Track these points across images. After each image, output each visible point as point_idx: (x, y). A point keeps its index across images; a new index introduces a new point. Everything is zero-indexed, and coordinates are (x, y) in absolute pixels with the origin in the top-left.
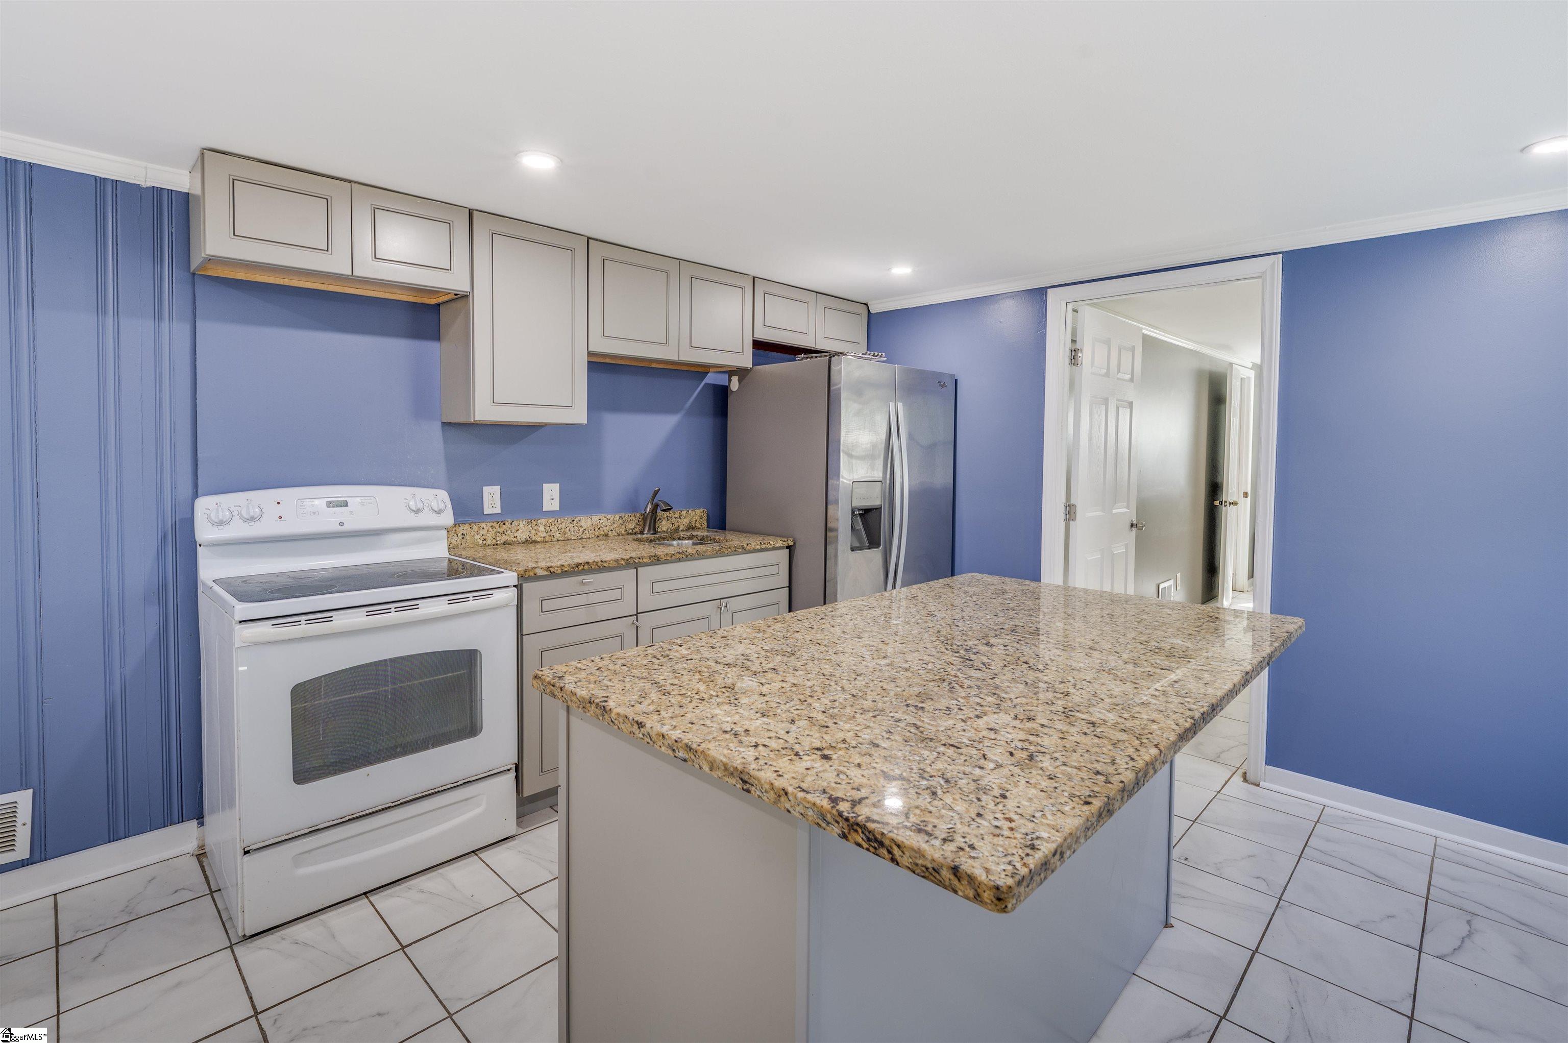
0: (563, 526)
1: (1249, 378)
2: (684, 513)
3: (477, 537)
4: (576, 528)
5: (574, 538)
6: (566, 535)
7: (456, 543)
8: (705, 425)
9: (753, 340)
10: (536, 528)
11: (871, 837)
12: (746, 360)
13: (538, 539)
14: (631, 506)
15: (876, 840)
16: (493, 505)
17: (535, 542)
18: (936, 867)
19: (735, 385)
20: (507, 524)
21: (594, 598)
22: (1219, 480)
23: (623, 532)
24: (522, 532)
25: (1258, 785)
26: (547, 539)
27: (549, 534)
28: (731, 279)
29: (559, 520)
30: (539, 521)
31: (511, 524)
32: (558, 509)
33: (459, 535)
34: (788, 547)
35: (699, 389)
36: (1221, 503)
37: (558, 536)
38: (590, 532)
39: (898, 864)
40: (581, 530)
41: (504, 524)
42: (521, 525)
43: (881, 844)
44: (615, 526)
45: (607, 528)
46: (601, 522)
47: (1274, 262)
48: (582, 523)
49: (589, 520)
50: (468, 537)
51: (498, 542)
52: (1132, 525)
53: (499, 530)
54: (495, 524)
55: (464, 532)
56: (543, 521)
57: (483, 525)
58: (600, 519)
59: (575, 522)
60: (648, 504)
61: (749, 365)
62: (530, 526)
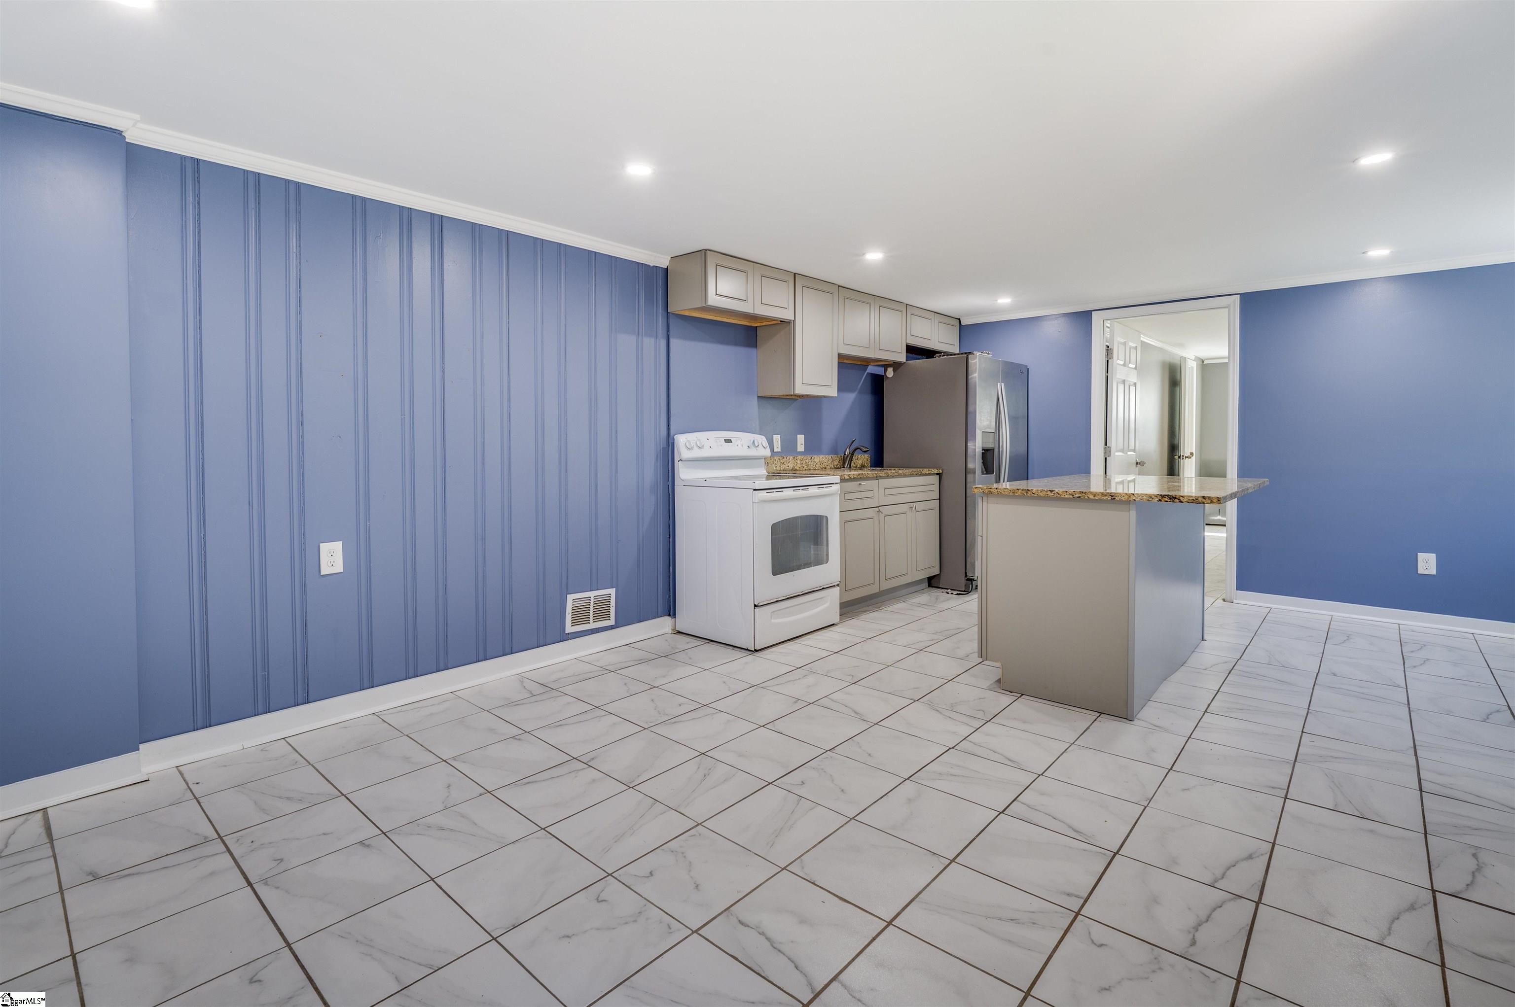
0: (807, 461)
1: (1192, 368)
2: (859, 456)
3: (773, 465)
4: (813, 463)
5: (812, 469)
6: (809, 467)
8: (868, 399)
9: (907, 345)
10: (796, 461)
11: (1171, 497)
12: (902, 357)
13: (797, 468)
14: (834, 451)
15: (1173, 498)
16: (777, 446)
17: (796, 470)
18: (1196, 498)
19: (890, 373)
21: (863, 495)
22: (1176, 442)
23: (832, 467)
24: (791, 464)
25: (1233, 602)
26: (801, 468)
27: (802, 465)
28: (894, 306)
29: (806, 457)
30: (797, 458)
31: (787, 458)
32: (803, 451)
34: (937, 474)
35: (864, 377)
36: (1179, 457)
37: (805, 467)
38: (819, 466)
39: (1182, 502)
40: (815, 464)
41: (784, 458)
42: (791, 459)
43: (1175, 498)
44: (830, 462)
45: (826, 463)
47: (1235, 300)
48: (815, 460)
49: (818, 458)
50: (769, 465)
51: (781, 469)
52: (1137, 463)
53: (782, 461)
54: (780, 458)
55: (768, 461)
56: (799, 457)
57: (776, 458)
58: (823, 458)
59: (812, 459)
60: (846, 449)
61: (905, 361)
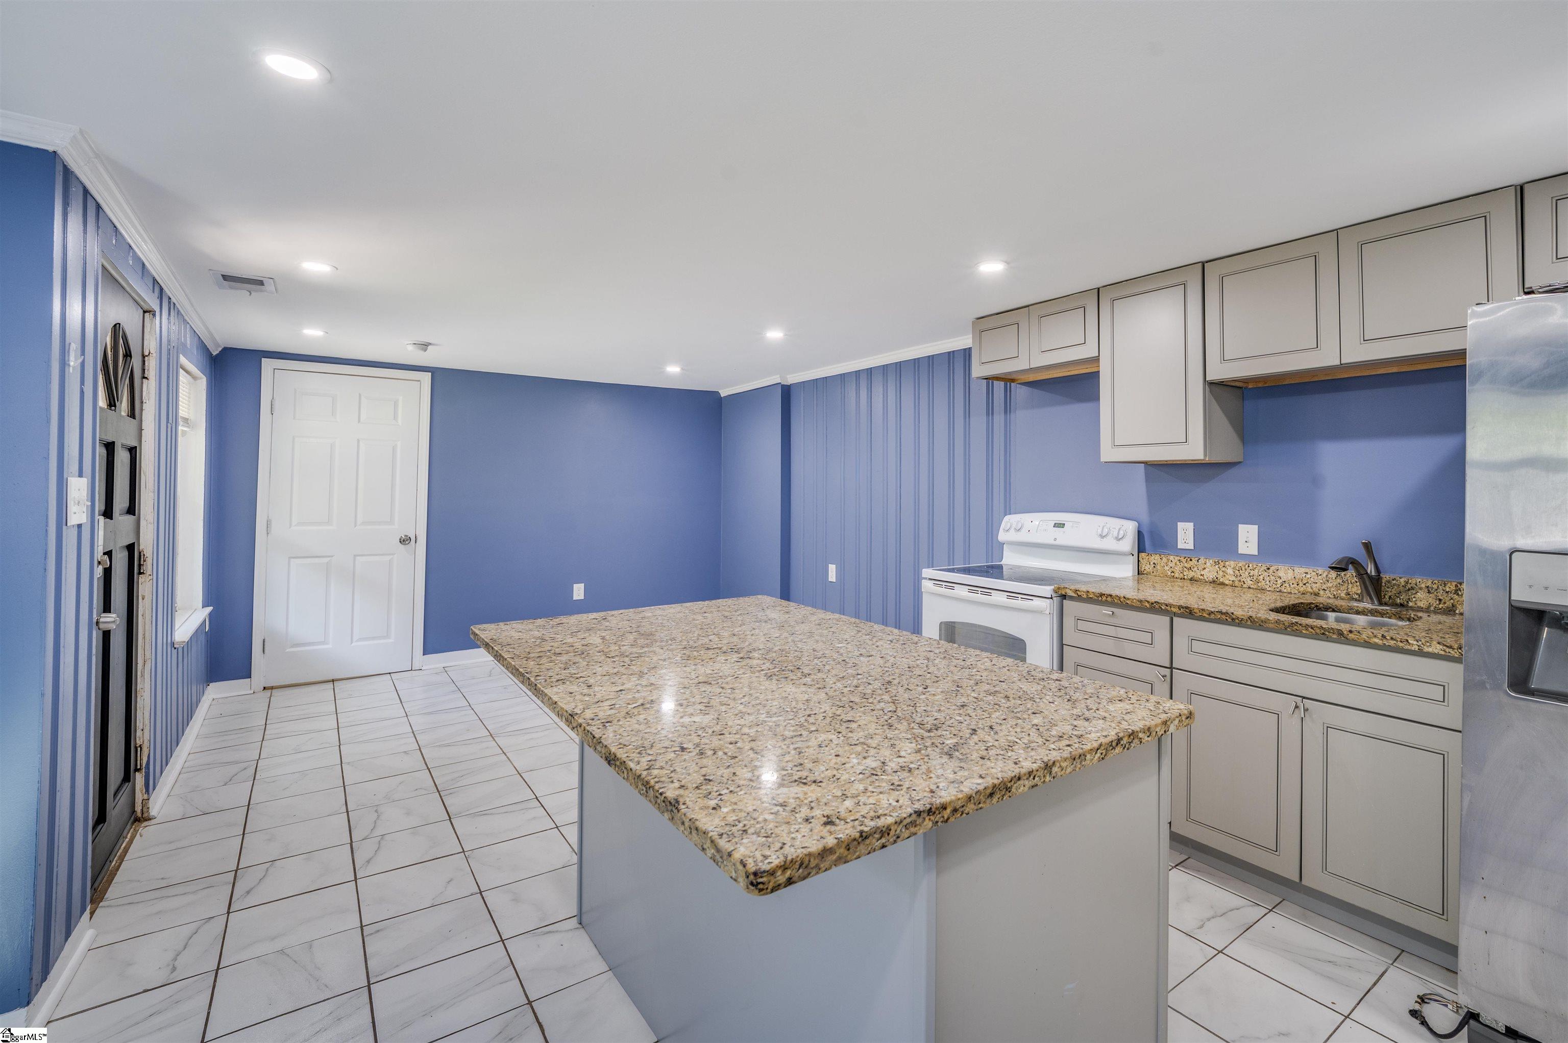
3: (1167, 568)
4: (1272, 578)
5: (1270, 589)
6: (1259, 584)
7: (1148, 570)
10: (1223, 569)
13: (1227, 582)
16: (1185, 540)
17: (1223, 584)
20: (1193, 560)
23: (1343, 595)
24: (1209, 571)
26: (1237, 583)
27: (1239, 578)
29: (1250, 565)
30: (1227, 563)
31: (1198, 561)
32: (1256, 553)
33: (1151, 563)
37: (1249, 583)
38: (1292, 586)
40: (1279, 582)
41: (1191, 560)
42: (1208, 564)
44: (1330, 585)
45: (1317, 585)
46: (1308, 576)
48: (1281, 574)
49: (1290, 571)
50: (1158, 567)
51: (1185, 577)
53: (1186, 565)
54: (1182, 559)
55: (1156, 562)
56: (1232, 563)
57: (1172, 558)
58: (1307, 573)
59: (1271, 571)
62: (1217, 566)
